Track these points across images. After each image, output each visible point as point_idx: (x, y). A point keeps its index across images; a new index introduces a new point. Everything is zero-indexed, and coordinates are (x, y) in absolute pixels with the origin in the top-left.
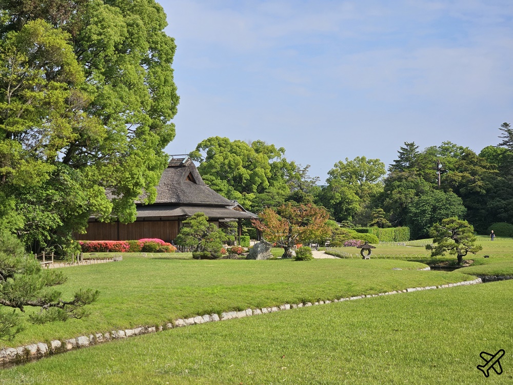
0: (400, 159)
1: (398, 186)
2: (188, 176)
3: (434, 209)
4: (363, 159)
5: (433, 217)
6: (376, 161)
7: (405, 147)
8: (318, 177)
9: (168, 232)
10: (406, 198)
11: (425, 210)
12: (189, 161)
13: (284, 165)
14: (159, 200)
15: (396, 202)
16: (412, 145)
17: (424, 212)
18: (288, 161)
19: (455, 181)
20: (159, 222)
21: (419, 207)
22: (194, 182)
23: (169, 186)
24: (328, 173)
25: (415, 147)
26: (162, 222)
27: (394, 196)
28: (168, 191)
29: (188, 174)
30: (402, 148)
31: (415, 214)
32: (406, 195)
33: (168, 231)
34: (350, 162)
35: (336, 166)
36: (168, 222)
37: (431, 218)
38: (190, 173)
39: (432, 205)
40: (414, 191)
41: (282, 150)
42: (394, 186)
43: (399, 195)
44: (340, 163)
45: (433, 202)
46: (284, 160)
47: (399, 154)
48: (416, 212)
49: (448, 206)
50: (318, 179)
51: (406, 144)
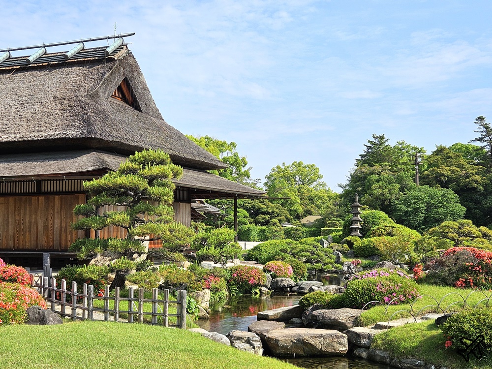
0: (365, 154)
1: (378, 181)
2: (119, 89)
3: (429, 207)
4: (300, 164)
5: (428, 217)
6: (313, 166)
7: (373, 140)
8: (259, 179)
9: (57, 226)
10: (390, 193)
11: (419, 208)
12: (122, 51)
13: (236, 160)
14: (32, 134)
15: (377, 198)
16: (382, 138)
17: (416, 210)
18: (240, 156)
19: (443, 175)
20: (34, 198)
21: (410, 205)
22: (136, 106)
23: (66, 102)
24: (265, 177)
25: (384, 140)
26: (41, 198)
27: (374, 191)
28: (59, 112)
29: (118, 81)
30: (370, 142)
31: (406, 213)
32: (390, 190)
33: (57, 221)
34: (287, 167)
35: (273, 170)
36: (57, 197)
37: (425, 218)
38: (126, 81)
39: (426, 202)
40: (398, 186)
41: (233, 145)
42: (372, 180)
43: (380, 191)
44: (278, 167)
45: (427, 199)
46: (236, 155)
47: (366, 148)
48: (408, 211)
49: (445, 203)
50: (260, 181)
51: (374, 137)
